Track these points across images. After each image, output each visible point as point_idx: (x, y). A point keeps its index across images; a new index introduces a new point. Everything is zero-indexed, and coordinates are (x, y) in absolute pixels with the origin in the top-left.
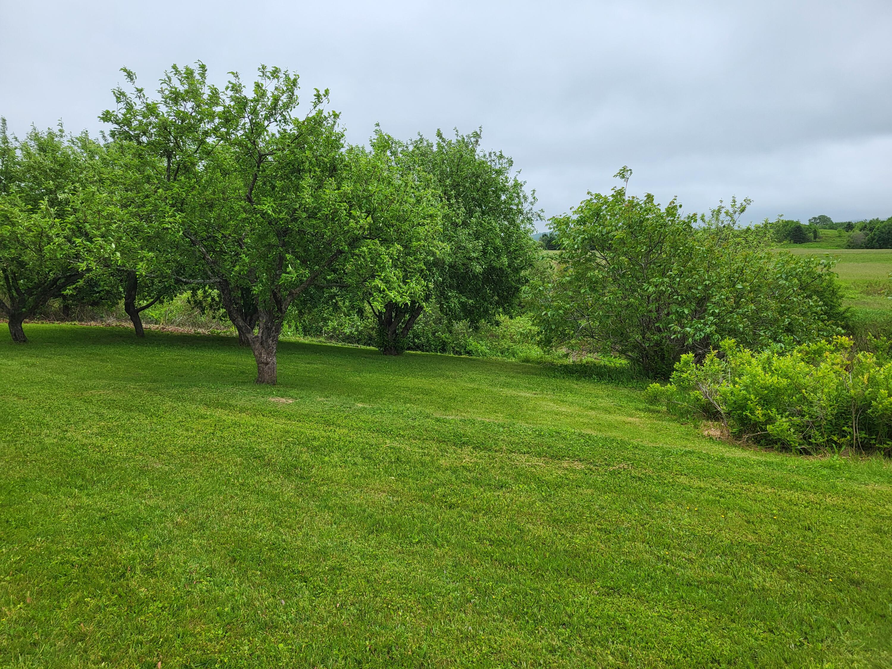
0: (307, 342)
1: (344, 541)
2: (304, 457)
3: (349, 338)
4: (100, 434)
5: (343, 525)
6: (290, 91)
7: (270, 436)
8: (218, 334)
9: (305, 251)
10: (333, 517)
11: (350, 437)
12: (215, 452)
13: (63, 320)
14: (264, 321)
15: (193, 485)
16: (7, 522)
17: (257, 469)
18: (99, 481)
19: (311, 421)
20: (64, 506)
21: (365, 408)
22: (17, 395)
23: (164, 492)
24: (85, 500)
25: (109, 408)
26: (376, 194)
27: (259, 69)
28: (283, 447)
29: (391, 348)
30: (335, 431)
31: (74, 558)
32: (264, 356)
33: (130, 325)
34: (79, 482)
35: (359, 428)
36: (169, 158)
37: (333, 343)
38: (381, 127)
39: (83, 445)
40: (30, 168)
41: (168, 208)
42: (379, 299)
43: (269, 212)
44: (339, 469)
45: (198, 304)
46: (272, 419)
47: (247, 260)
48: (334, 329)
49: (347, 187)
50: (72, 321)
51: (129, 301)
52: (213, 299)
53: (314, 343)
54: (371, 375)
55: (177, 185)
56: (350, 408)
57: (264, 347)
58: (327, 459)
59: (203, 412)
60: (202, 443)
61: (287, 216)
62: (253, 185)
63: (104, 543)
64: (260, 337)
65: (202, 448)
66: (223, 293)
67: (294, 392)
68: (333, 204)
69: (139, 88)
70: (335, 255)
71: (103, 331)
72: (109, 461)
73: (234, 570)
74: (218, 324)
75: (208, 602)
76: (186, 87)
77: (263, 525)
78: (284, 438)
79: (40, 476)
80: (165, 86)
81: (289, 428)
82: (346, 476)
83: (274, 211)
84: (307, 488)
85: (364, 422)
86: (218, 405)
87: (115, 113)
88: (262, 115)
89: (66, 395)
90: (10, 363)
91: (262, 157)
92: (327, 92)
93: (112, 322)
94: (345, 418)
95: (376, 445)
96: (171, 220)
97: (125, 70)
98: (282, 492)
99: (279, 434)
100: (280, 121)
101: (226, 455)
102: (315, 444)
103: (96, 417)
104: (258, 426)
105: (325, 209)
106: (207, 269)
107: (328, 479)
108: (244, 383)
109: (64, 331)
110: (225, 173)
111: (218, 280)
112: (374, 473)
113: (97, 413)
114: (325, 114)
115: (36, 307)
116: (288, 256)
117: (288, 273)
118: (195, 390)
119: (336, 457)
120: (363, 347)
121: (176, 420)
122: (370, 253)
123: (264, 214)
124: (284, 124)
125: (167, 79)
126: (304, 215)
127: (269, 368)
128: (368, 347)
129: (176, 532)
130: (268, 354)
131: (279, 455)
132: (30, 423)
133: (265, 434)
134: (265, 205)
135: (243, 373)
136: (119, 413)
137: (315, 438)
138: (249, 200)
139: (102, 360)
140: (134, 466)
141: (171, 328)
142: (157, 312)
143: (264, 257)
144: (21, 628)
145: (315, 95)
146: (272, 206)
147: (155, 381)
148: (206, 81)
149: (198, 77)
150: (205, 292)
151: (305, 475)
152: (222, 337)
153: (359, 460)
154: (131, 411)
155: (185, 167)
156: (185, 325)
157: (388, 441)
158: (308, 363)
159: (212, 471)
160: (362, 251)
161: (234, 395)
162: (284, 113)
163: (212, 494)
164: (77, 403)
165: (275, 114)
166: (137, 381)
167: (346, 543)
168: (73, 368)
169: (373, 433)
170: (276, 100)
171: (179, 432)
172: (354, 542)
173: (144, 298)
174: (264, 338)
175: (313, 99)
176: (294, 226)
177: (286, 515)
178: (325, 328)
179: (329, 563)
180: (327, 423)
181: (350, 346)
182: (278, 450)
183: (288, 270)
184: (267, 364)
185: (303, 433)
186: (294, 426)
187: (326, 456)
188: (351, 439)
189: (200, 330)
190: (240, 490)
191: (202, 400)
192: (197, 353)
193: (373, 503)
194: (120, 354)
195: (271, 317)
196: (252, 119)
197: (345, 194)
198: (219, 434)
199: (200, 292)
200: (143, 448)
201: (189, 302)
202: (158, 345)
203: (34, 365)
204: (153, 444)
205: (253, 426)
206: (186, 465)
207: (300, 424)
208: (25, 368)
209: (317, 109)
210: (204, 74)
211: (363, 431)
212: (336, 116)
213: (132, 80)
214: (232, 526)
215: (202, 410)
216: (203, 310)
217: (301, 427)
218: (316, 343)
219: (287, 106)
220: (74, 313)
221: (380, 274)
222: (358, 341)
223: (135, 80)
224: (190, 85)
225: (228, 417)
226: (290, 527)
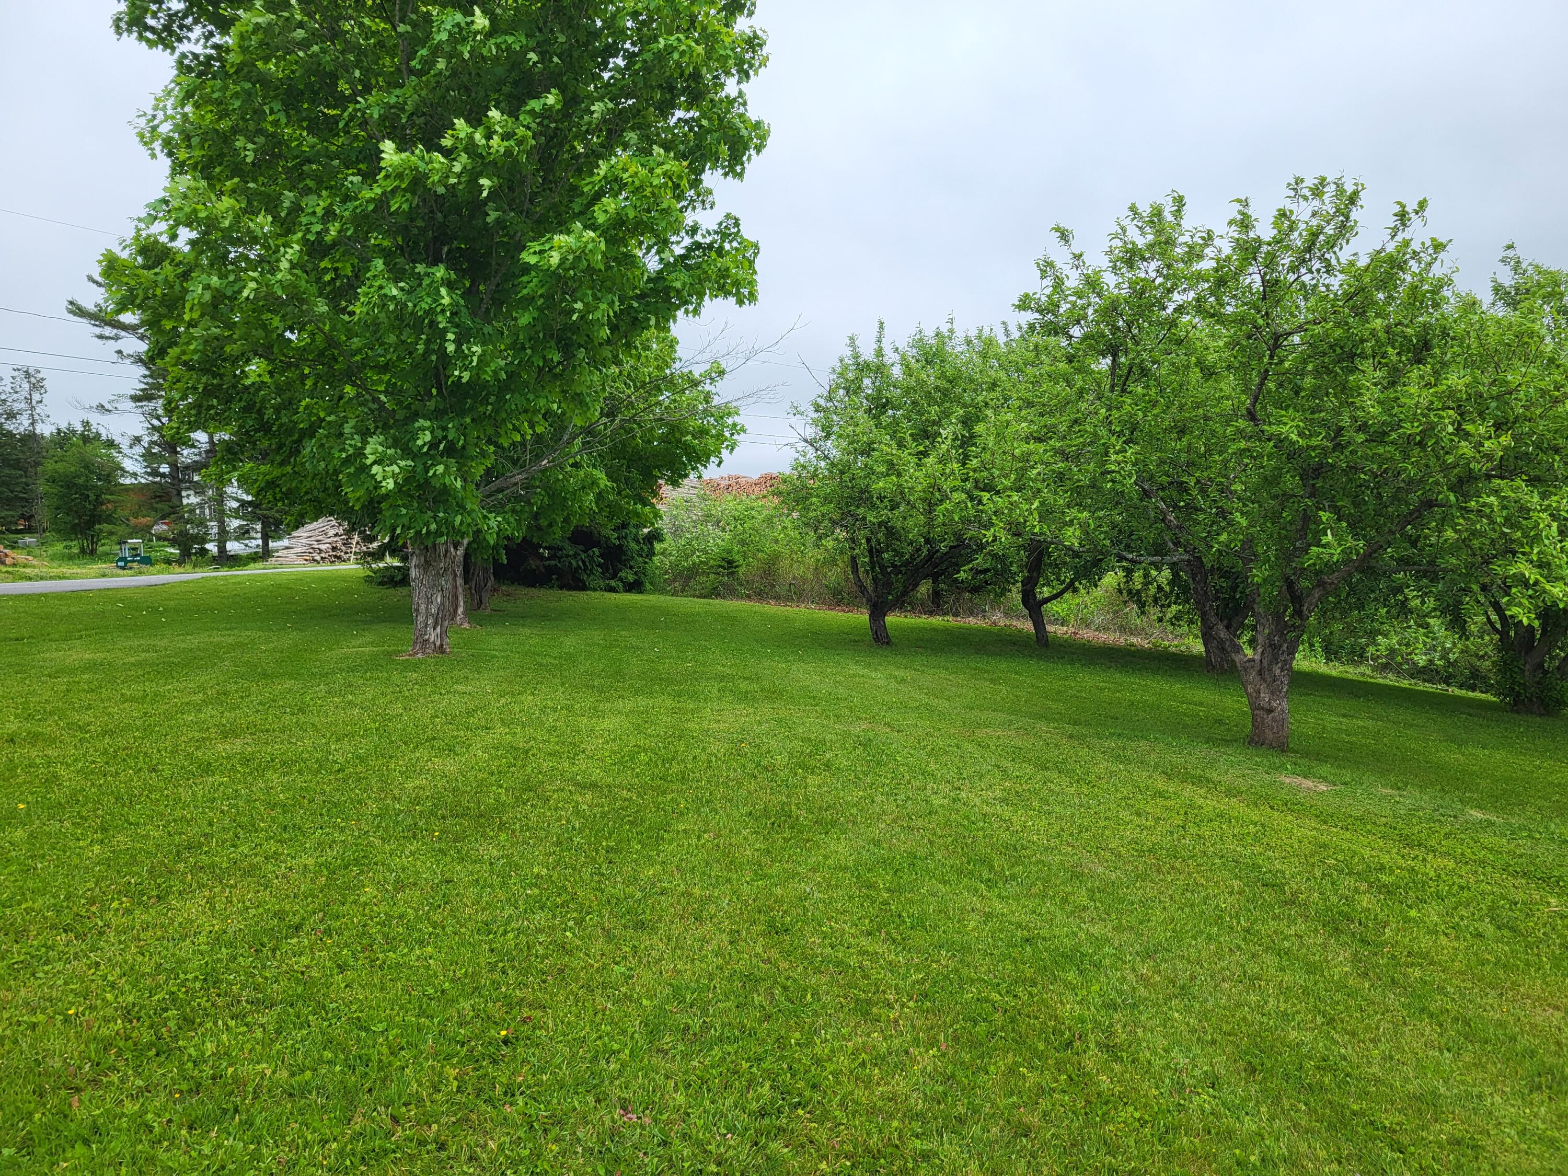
0: (1334, 673)
1: (1476, 1091)
2: (1365, 901)
3: (1427, 673)
4: (1004, 800)
5: (1468, 1057)
6: (1343, 215)
7: (1289, 849)
8: (1166, 648)
9: (1356, 504)
10: (1441, 1035)
11: (1461, 877)
12: (1190, 862)
13: (931, 613)
14: (1267, 631)
15: (1158, 914)
16: (900, 916)
17: (1271, 906)
18: (1013, 877)
19: (1369, 832)
20: (969, 908)
21: (1491, 824)
22: (888, 725)
23: (1113, 916)
24: (998, 906)
25: (1013, 760)
26: (1524, 387)
27: (1289, 184)
28: (1318, 874)
29: (1530, 700)
30: (1424, 860)
31: (995, 996)
32: (1265, 696)
33: (1027, 626)
34: (986, 875)
35: (1482, 863)
36: (1115, 356)
37: (1390, 680)
38: (1520, 251)
39: (985, 815)
40: (908, 390)
41: (1113, 439)
42: (1525, 601)
43: (1294, 437)
44: (1444, 940)
45: (1135, 596)
46: (1290, 818)
47: (1244, 522)
48: (1392, 652)
49: (1456, 380)
50: (945, 614)
51: (1028, 587)
52: (1160, 588)
53: (1350, 676)
54: (1486, 752)
55: (1129, 401)
56: (1455, 817)
57: (1264, 680)
58: (1413, 913)
59: (1161, 786)
60: (1167, 842)
61: (1325, 442)
62: (1260, 389)
63: (1034, 984)
64: (1258, 662)
65: (1168, 850)
66: (1194, 579)
67: (1326, 769)
68: (1424, 416)
69: (1077, 252)
70: (1418, 510)
71: (988, 633)
72: (1023, 847)
73: (1254, 1089)
74: (1164, 631)
75: (1217, 1134)
76: (1150, 238)
77: (1298, 1018)
78: (1317, 858)
79: (932, 854)
80: (1117, 243)
81: (1324, 839)
82: (1461, 956)
83: (1300, 434)
84: (1378, 965)
85: (1491, 850)
86: (1186, 778)
87: (1037, 296)
88: (1283, 265)
89: (952, 731)
90: (874, 675)
91: (1277, 340)
92: (1422, 205)
93: (999, 619)
94: (1447, 836)
95: (1524, 903)
96: (1120, 457)
97: (1057, 229)
98: (1326, 960)
99: (1307, 848)
100: (1318, 271)
101: (1211, 870)
102: (1385, 878)
103: (999, 775)
104: (1263, 826)
105: (1408, 425)
106: (1167, 538)
107: (1421, 955)
108: (1227, 742)
109: (935, 630)
110: (1209, 373)
111: (1186, 557)
112: (1528, 964)
113: (998, 767)
114: (1416, 246)
115: (905, 593)
116: (1324, 516)
117: (1324, 546)
118: (1143, 745)
119: (1433, 914)
120: (1458, 692)
121: (1119, 795)
122: (1504, 507)
123: (1280, 441)
124: (1325, 275)
125: (1120, 231)
126: (1361, 438)
127: (1274, 720)
128: (1471, 694)
129: (1143, 992)
130: (1273, 693)
131: (1311, 889)
132: (910, 769)
133: (1279, 842)
134: (1285, 424)
135: (1220, 722)
136: (1029, 769)
137: (1382, 868)
138: (1252, 416)
139: (992, 681)
140: (1062, 863)
141: (1086, 634)
142: (1065, 606)
143: (1275, 517)
144: (941, 1089)
145: (1396, 215)
146: (1297, 426)
147: (1075, 723)
148: (1182, 222)
149: (1169, 217)
150: (1146, 576)
151: (1371, 937)
152: (1174, 654)
153: (1488, 928)
154: (1047, 769)
155: (1143, 369)
156: (1109, 629)
157: (1553, 901)
158: (1344, 716)
159: (1188, 895)
160: (1485, 505)
161: (1212, 763)
162: (1327, 256)
163: (1194, 937)
164: (970, 747)
165: (1310, 260)
166: (1049, 720)
167: (1479, 1097)
168: (954, 689)
169: (1515, 877)
170: (1315, 235)
171: (1125, 815)
172: (1497, 1098)
173: (1048, 584)
174: (1265, 663)
175: (1392, 221)
176: (1339, 460)
177: (1341, 1008)
178: (1371, 649)
179: (1447, 1127)
180: (1407, 841)
181: (1429, 687)
182: (1308, 879)
183: (1323, 542)
184: (1270, 711)
185: (1355, 853)
186: (1335, 836)
187: (1410, 907)
188: (1463, 882)
189: (1134, 640)
190: (1244, 939)
191: (1157, 766)
192: (1135, 680)
193: (1533, 1026)
194: (1016, 673)
195: (1281, 628)
196: (1265, 274)
197: (1451, 393)
198: (1193, 830)
199: (1138, 576)
200: (1071, 835)
201: (1120, 591)
202: (1072, 662)
203: (903, 680)
204: (1087, 830)
205: (1255, 824)
206: (1144, 877)
207: (1348, 835)
208: (893, 684)
209: (1400, 237)
210: (1179, 211)
211: (1489, 869)
212: (1438, 247)
213: (1067, 241)
214: (1239, 1005)
215: (1161, 784)
216: (1142, 605)
217: (1350, 841)
218: (1355, 678)
219: (1331, 244)
220: (946, 602)
221: (1527, 549)
222: (1447, 681)
223: (1072, 242)
224: (1159, 232)
225: (1210, 804)
226: (1353, 1034)
